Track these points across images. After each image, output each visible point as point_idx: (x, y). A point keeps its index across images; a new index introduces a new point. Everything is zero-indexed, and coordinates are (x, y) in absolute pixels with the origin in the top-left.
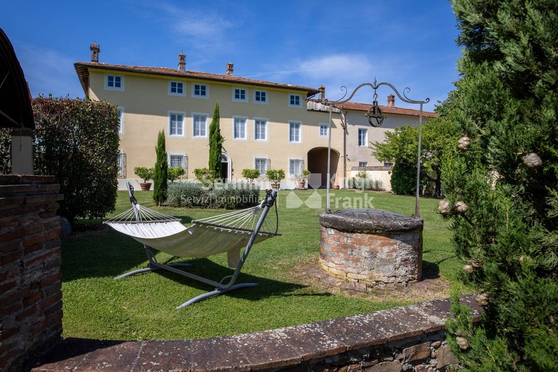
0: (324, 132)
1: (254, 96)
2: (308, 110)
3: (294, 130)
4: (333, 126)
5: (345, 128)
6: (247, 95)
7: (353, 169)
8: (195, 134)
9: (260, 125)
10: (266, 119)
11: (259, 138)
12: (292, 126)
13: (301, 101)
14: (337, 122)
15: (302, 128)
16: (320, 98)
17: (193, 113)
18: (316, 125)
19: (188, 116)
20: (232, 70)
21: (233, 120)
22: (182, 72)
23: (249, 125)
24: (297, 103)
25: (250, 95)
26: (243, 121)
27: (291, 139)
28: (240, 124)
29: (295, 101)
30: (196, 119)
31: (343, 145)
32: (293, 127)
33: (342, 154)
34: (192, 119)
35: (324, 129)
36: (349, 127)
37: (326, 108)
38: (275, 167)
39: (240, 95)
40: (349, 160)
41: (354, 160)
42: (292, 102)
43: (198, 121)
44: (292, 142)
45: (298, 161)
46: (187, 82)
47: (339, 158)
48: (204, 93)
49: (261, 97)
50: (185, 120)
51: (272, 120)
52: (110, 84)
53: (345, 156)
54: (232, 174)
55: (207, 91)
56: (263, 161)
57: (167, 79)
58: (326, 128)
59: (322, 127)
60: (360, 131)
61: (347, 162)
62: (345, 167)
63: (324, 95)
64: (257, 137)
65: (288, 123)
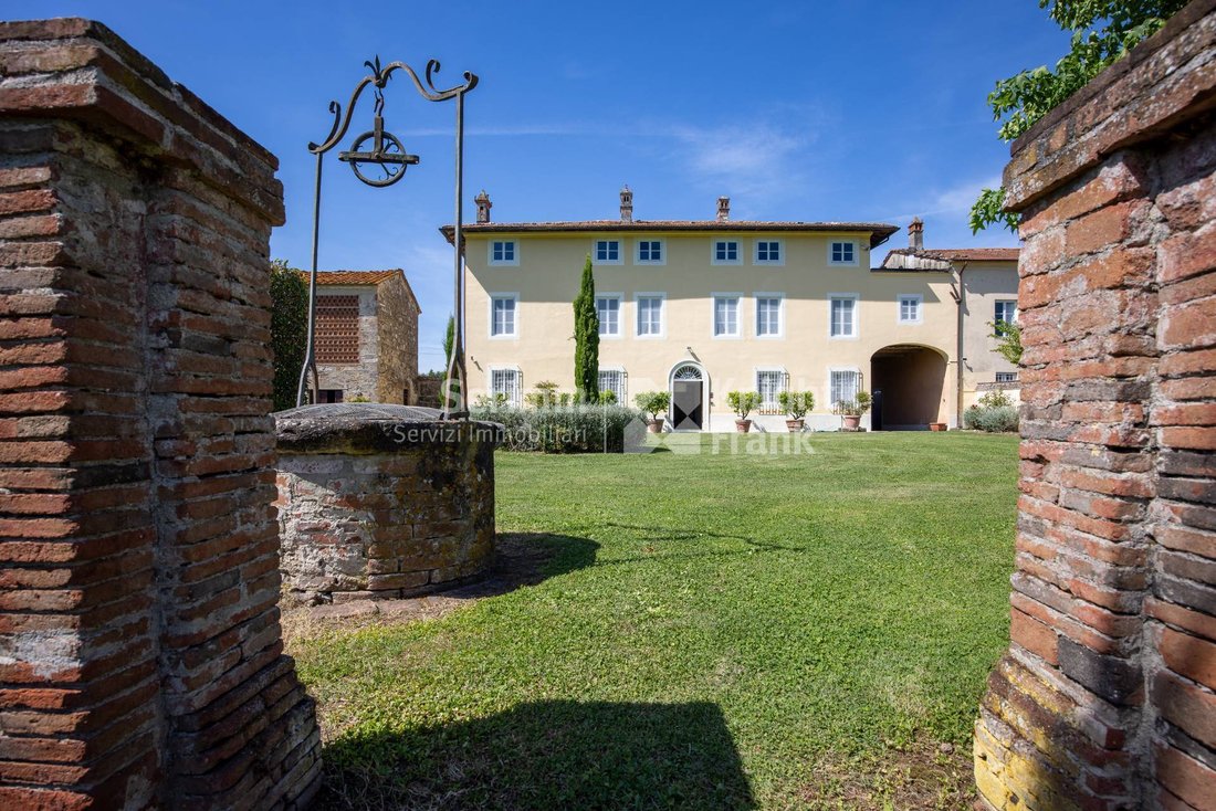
0: (909, 313)
1: (755, 252)
2: (873, 270)
3: (842, 311)
4: (933, 298)
5: (960, 302)
6: (740, 251)
7: (980, 386)
8: (640, 332)
9: (768, 307)
10: (779, 294)
11: (766, 332)
12: (836, 304)
13: (856, 252)
14: (942, 289)
15: (859, 308)
16: (913, 246)
17: (636, 294)
18: (893, 299)
19: (628, 299)
20: (727, 210)
21: (712, 300)
22: (626, 222)
23: (746, 307)
24: (849, 257)
25: (747, 250)
26: (733, 302)
27: (834, 331)
28: (727, 306)
29: (842, 253)
30: (643, 304)
31: (956, 337)
32: (839, 306)
33: (952, 356)
34: (635, 305)
35: (909, 307)
36: (971, 299)
37: (923, 263)
38: (798, 387)
39: (726, 252)
40: (971, 369)
41: (982, 370)
42: (837, 257)
43: (647, 306)
44: (837, 336)
45: (850, 375)
46: (626, 238)
47: (946, 365)
48: (656, 256)
49: (768, 252)
50: (622, 305)
51: (793, 295)
52: (498, 256)
53: (960, 360)
54: (711, 403)
55: (663, 251)
56: (774, 376)
57: (590, 238)
58: (914, 303)
59: (905, 303)
60: (999, 307)
61: (966, 374)
62: (960, 385)
63: (921, 238)
64: (761, 329)
65: (826, 299)
